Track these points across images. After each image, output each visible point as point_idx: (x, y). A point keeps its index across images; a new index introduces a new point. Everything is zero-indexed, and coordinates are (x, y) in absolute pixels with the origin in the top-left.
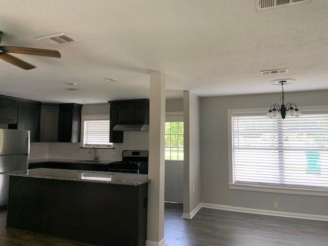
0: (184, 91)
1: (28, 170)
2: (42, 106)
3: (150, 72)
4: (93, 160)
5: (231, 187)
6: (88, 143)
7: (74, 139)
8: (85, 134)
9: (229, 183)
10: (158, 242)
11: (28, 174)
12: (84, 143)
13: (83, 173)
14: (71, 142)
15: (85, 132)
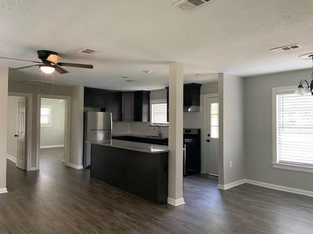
0: (219, 73)
1: (111, 140)
2: (123, 94)
3: (168, 63)
4: (157, 135)
5: (274, 166)
6: (155, 122)
7: (145, 119)
8: (152, 115)
9: (273, 162)
10: (175, 199)
11: (111, 144)
12: (152, 122)
13: (152, 146)
14: (141, 121)
15: (152, 113)
